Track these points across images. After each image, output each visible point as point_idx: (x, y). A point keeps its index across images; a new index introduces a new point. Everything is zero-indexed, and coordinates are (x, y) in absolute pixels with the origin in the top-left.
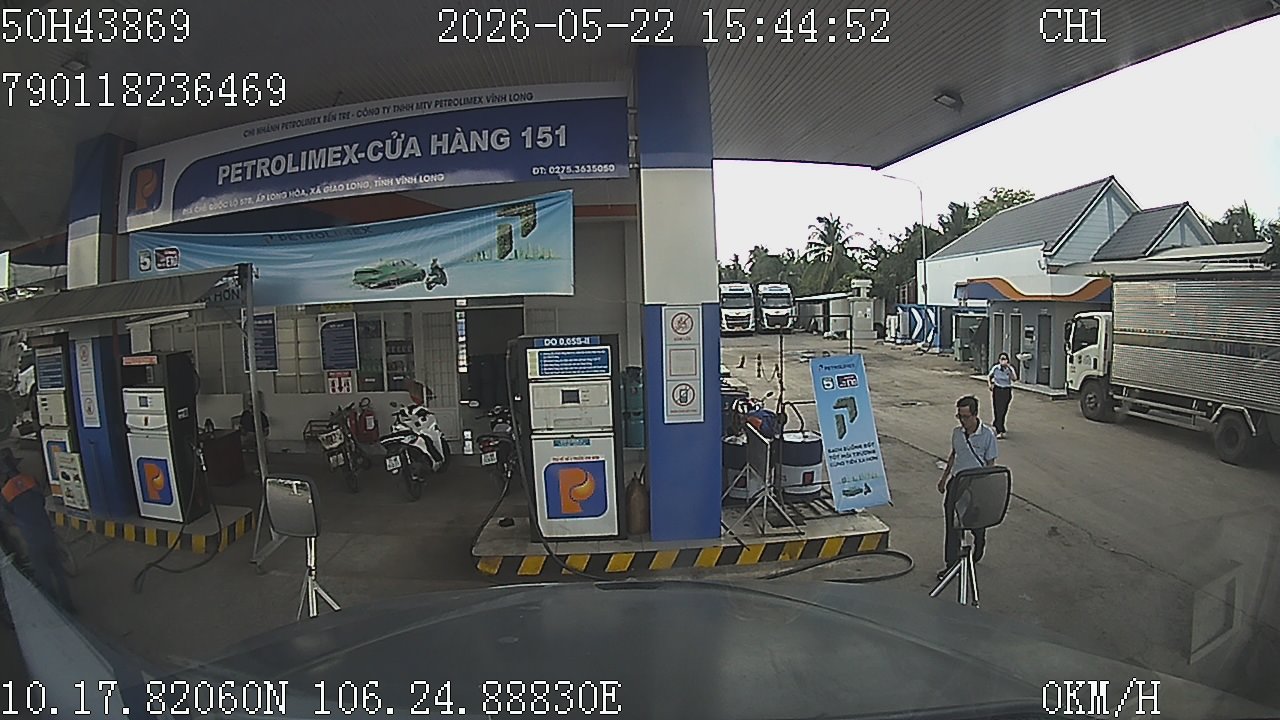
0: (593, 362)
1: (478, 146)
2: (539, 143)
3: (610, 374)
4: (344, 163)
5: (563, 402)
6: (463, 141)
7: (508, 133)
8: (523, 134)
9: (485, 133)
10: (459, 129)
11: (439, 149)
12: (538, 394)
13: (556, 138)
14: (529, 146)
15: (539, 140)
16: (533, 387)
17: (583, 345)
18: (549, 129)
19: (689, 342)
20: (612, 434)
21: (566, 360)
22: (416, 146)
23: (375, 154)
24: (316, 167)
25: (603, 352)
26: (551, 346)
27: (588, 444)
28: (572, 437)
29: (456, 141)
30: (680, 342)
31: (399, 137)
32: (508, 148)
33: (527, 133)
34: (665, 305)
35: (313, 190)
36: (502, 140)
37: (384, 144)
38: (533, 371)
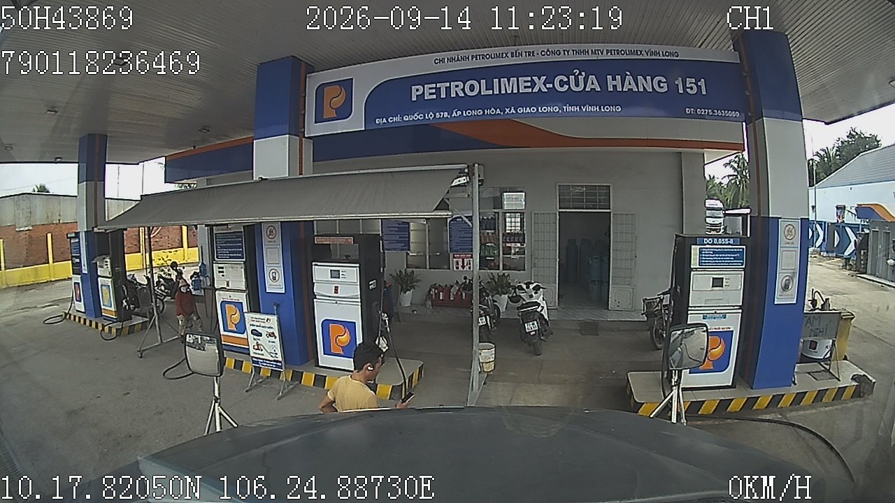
0: (734, 257)
1: (644, 88)
2: (688, 90)
3: (744, 267)
4: (534, 91)
5: (713, 286)
6: (632, 82)
7: (665, 80)
8: (676, 83)
9: (649, 78)
10: (628, 73)
11: (615, 87)
12: (697, 280)
13: (699, 88)
14: (681, 91)
15: (688, 88)
16: (694, 274)
17: (729, 244)
18: (694, 80)
19: (793, 246)
20: (740, 311)
21: (717, 255)
22: (595, 82)
23: (562, 86)
24: (509, 92)
25: (741, 250)
26: (708, 244)
27: (725, 318)
28: (715, 313)
29: (627, 82)
30: (787, 245)
31: (580, 74)
32: (667, 92)
33: (679, 82)
34: (780, 218)
35: (507, 110)
36: (662, 85)
37: (569, 79)
38: (695, 263)
